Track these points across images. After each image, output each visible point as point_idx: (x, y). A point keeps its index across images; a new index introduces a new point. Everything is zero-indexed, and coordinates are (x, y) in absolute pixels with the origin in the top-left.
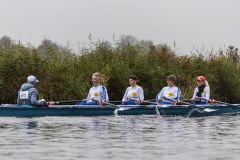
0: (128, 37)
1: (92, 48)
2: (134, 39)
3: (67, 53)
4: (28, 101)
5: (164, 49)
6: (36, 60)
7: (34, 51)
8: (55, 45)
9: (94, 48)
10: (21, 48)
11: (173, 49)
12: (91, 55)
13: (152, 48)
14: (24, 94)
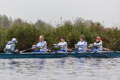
0: (80, 19)
1: (62, 24)
2: (83, 19)
3: (49, 26)
4: (9, 50)
5: (99, 24)
6: (34, 30)
7: (33, 25)
8: (44, 23)
9: (63, 24)
10: (27, 24)
11: (102, 24)
12: (62, 28)
13: (92, 24)
14: (8, 47)
